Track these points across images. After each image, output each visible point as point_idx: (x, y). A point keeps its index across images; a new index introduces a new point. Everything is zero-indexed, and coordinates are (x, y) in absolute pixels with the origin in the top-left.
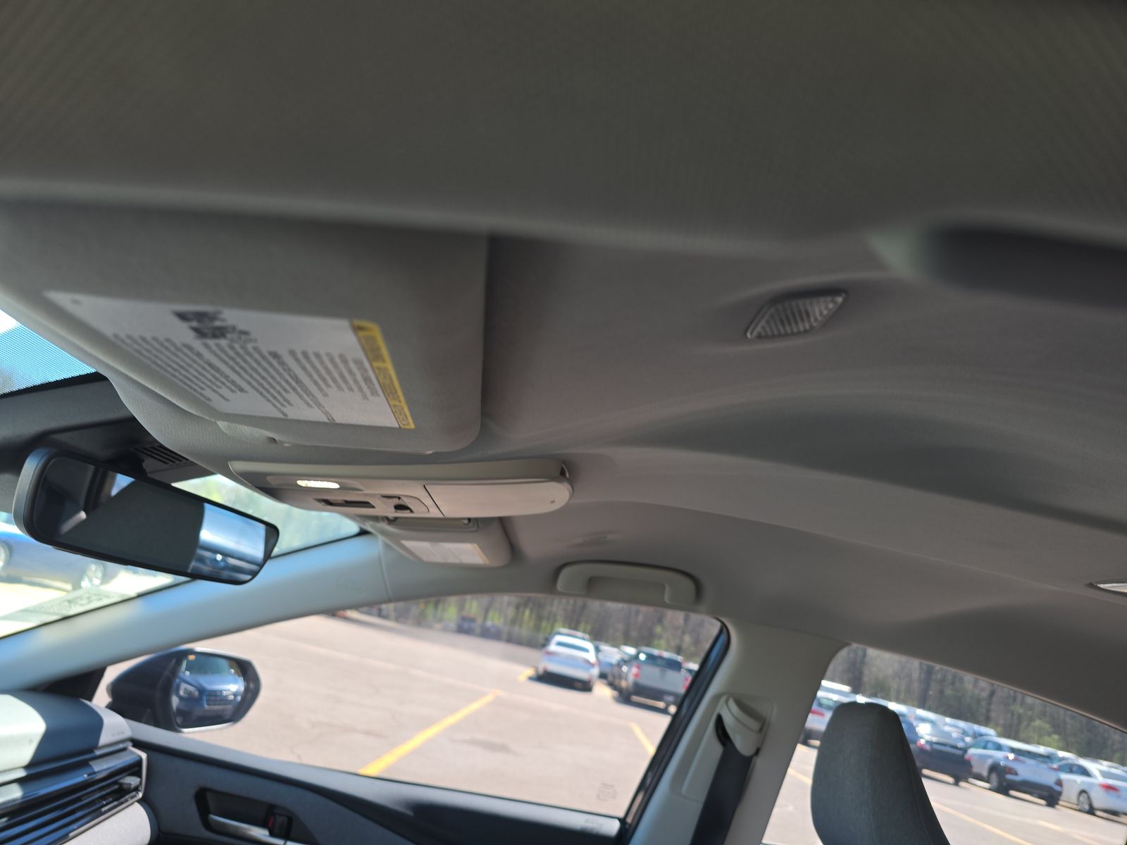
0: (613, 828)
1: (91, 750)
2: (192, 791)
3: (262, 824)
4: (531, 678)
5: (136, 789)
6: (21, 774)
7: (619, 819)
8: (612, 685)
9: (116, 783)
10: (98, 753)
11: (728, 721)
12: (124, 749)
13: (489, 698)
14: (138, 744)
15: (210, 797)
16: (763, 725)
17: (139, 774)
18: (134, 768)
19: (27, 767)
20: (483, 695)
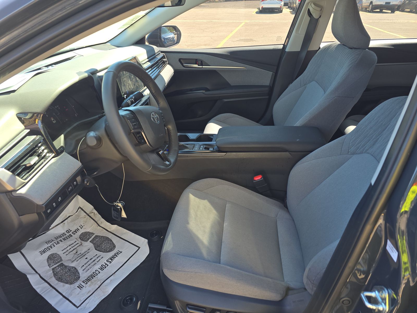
0: (281, 47)
1: (155, 54)
2: (178, 60)
3: (196, 64)
4: (257, 13)
5: (166, 61)
6: (148, 60)
7: (283, 44)
8: (289, 7)
9: (162, 60)
10: (156, 54)
11: (311, 10)
12: (160, 54)
13: (244, 23)
14: (162, 52)
15: (181, 60)
16: (322, 8)
17: (165, 58)
18: (163, 57)
19: (148, 59)
20: (241, 23)
